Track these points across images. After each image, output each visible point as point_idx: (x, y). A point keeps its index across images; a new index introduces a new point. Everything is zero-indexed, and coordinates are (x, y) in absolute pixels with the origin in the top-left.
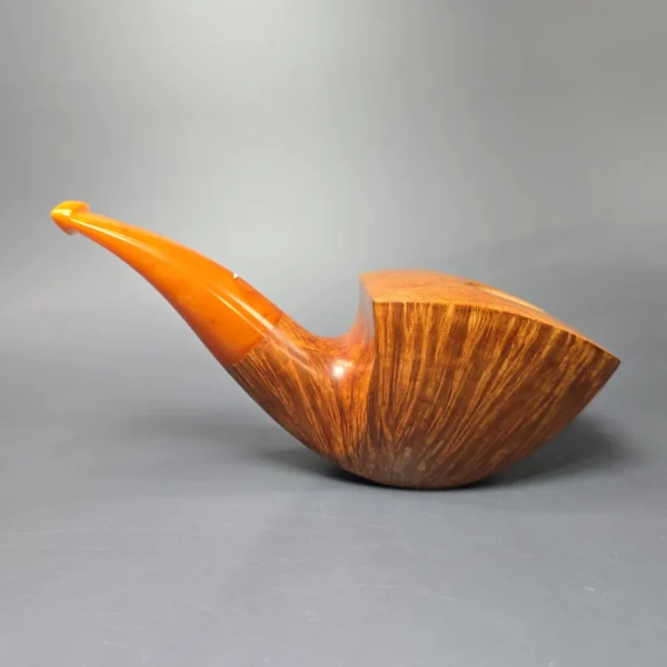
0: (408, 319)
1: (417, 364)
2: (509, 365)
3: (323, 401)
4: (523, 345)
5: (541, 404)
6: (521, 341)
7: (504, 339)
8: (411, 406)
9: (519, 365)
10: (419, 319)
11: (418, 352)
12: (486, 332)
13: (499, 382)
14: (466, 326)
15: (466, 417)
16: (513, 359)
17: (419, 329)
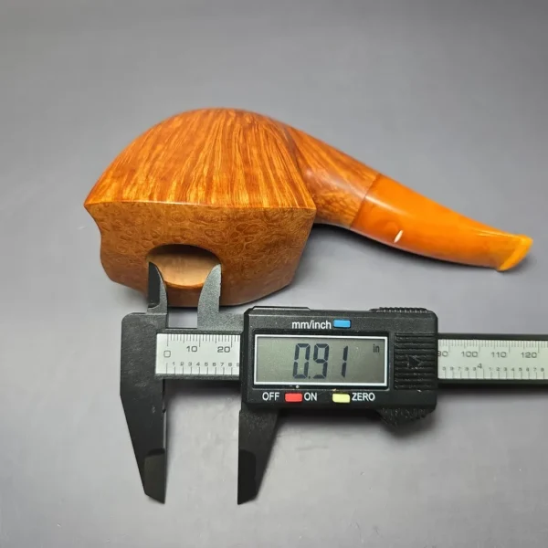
0: (292, 196)
1: (273, 167)
2: (202, 172)
3: (313, 156)
4: (197, 186)
5: (158, 156)
6: (200, 188)
7: (215, 188)
8: (262, 143)
9: (193, 173)
10: (284, 196)
11: (275, 175)
12: (232, 190)
13: (205, 160)
14: (249, 193)
15: (220, 137)
16: (202, 176)
17: (281, 189)
